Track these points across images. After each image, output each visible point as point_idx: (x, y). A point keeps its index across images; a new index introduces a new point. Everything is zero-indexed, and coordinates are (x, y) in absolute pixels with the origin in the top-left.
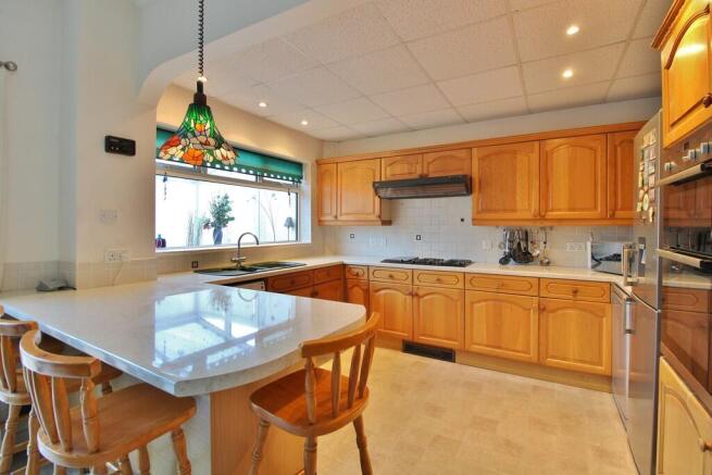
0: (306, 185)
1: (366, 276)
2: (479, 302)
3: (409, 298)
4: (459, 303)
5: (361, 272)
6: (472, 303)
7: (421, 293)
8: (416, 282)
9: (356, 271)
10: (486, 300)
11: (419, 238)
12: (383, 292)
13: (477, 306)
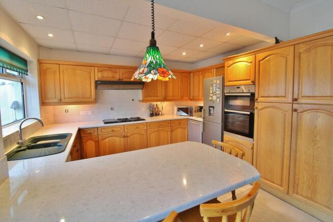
0: (33, 78)
1: (96, 133)
2: (152, 133)
3: (122, 139)
4: (145, 136)
5: (92, 131)
6: (150, 134)
7: (128, 135)
8: (126, 130)
9: (89, 131)
10: (155, 132)
11: (112, 109)
12: (107, 139)
13: (152, 134)
